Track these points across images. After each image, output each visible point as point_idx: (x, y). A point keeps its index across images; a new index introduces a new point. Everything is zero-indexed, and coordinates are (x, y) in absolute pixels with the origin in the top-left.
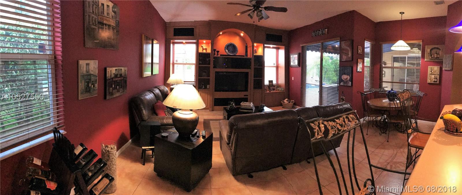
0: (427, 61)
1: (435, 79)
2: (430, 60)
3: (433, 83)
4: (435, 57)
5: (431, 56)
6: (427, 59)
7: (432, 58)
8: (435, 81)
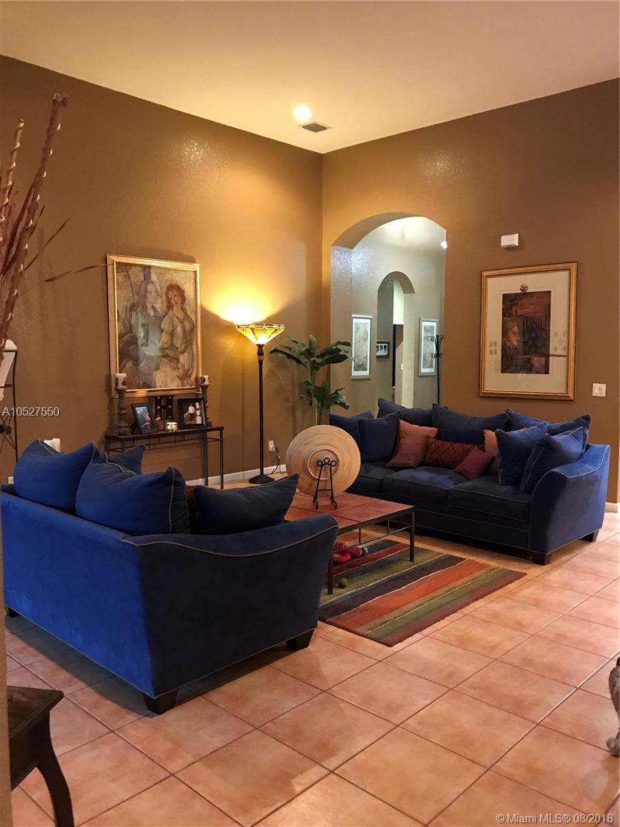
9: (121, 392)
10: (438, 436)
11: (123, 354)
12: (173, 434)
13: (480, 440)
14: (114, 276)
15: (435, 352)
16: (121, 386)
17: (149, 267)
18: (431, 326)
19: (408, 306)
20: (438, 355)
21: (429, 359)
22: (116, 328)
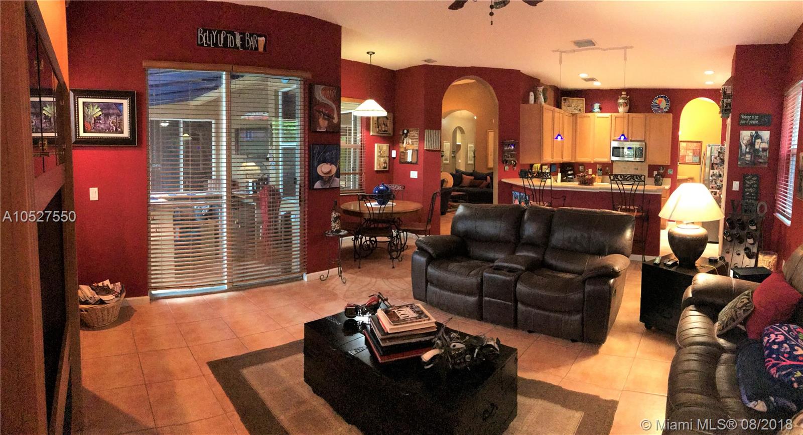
0: (374, 135)
1: (384, 163)
2: (378, 134)
3: (383, 171)
4: (383, 129)
5: (378, 128)
6: (374, 133)
7: (379, 130)
8: (384, 168)
10: (475, 179)
13: (486, 179)
15: (473, 155)
18: (471, 146)
19: (463, 139)
20: (474, 157)
21: (471, 158)
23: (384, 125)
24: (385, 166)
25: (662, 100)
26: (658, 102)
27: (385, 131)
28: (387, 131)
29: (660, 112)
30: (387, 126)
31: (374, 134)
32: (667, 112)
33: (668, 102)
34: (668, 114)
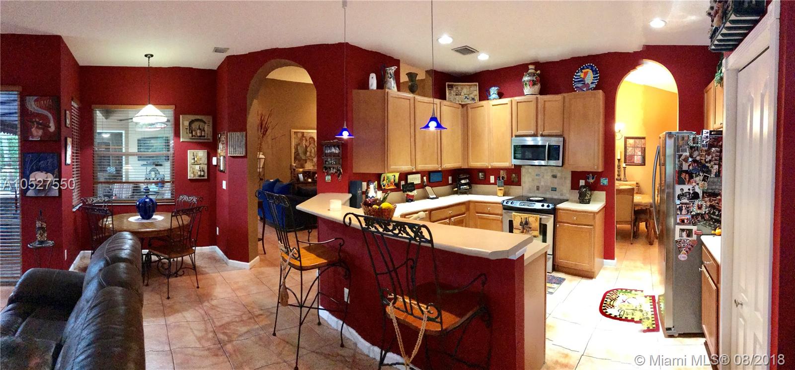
0: (186, 142)
1: (200, 171)
3: (198, 179)
4: (198, 135)
5: (192, 133)
7: (193, 136)
8: (200, 176)
9: (294, 170)
11: (295, 158)
12: (310, 183)
14: (293, 136)
16: (294, 168)
17: (304, 132)
22: (293, 151)
23: (200, 129)
24: (202, 174)
25: (588, 72)
26: (582, 76)
27: (200, 136)
28: (204, 136)
29: (585, 89)
30: (204, 131)
31: (184, 140)
32: (595, 89)
33: (597, 73)
34: (595, 91)
